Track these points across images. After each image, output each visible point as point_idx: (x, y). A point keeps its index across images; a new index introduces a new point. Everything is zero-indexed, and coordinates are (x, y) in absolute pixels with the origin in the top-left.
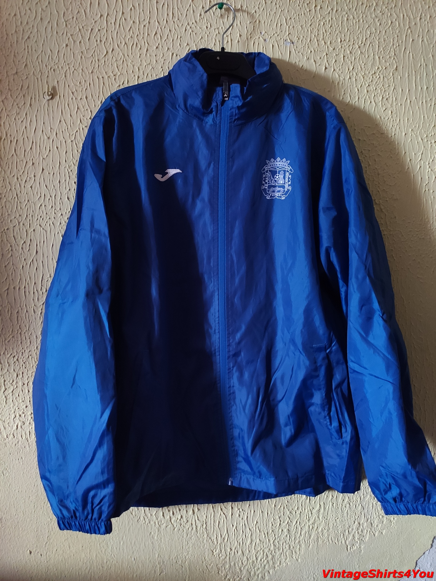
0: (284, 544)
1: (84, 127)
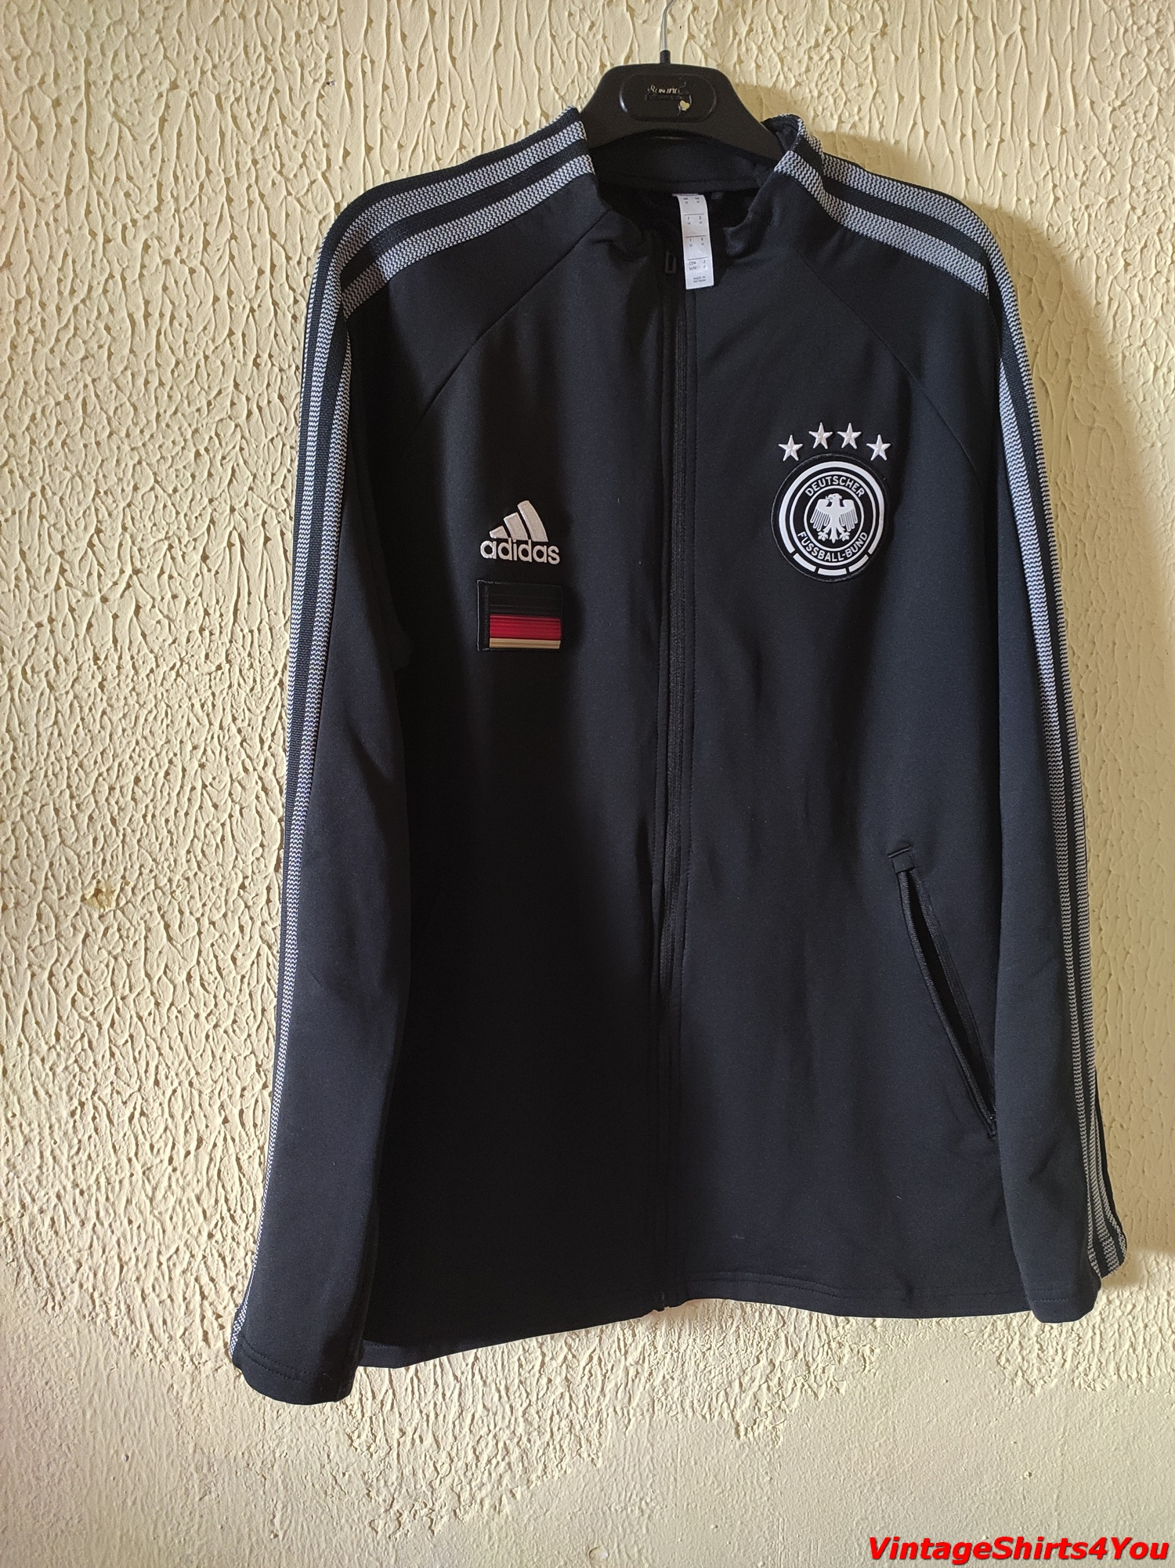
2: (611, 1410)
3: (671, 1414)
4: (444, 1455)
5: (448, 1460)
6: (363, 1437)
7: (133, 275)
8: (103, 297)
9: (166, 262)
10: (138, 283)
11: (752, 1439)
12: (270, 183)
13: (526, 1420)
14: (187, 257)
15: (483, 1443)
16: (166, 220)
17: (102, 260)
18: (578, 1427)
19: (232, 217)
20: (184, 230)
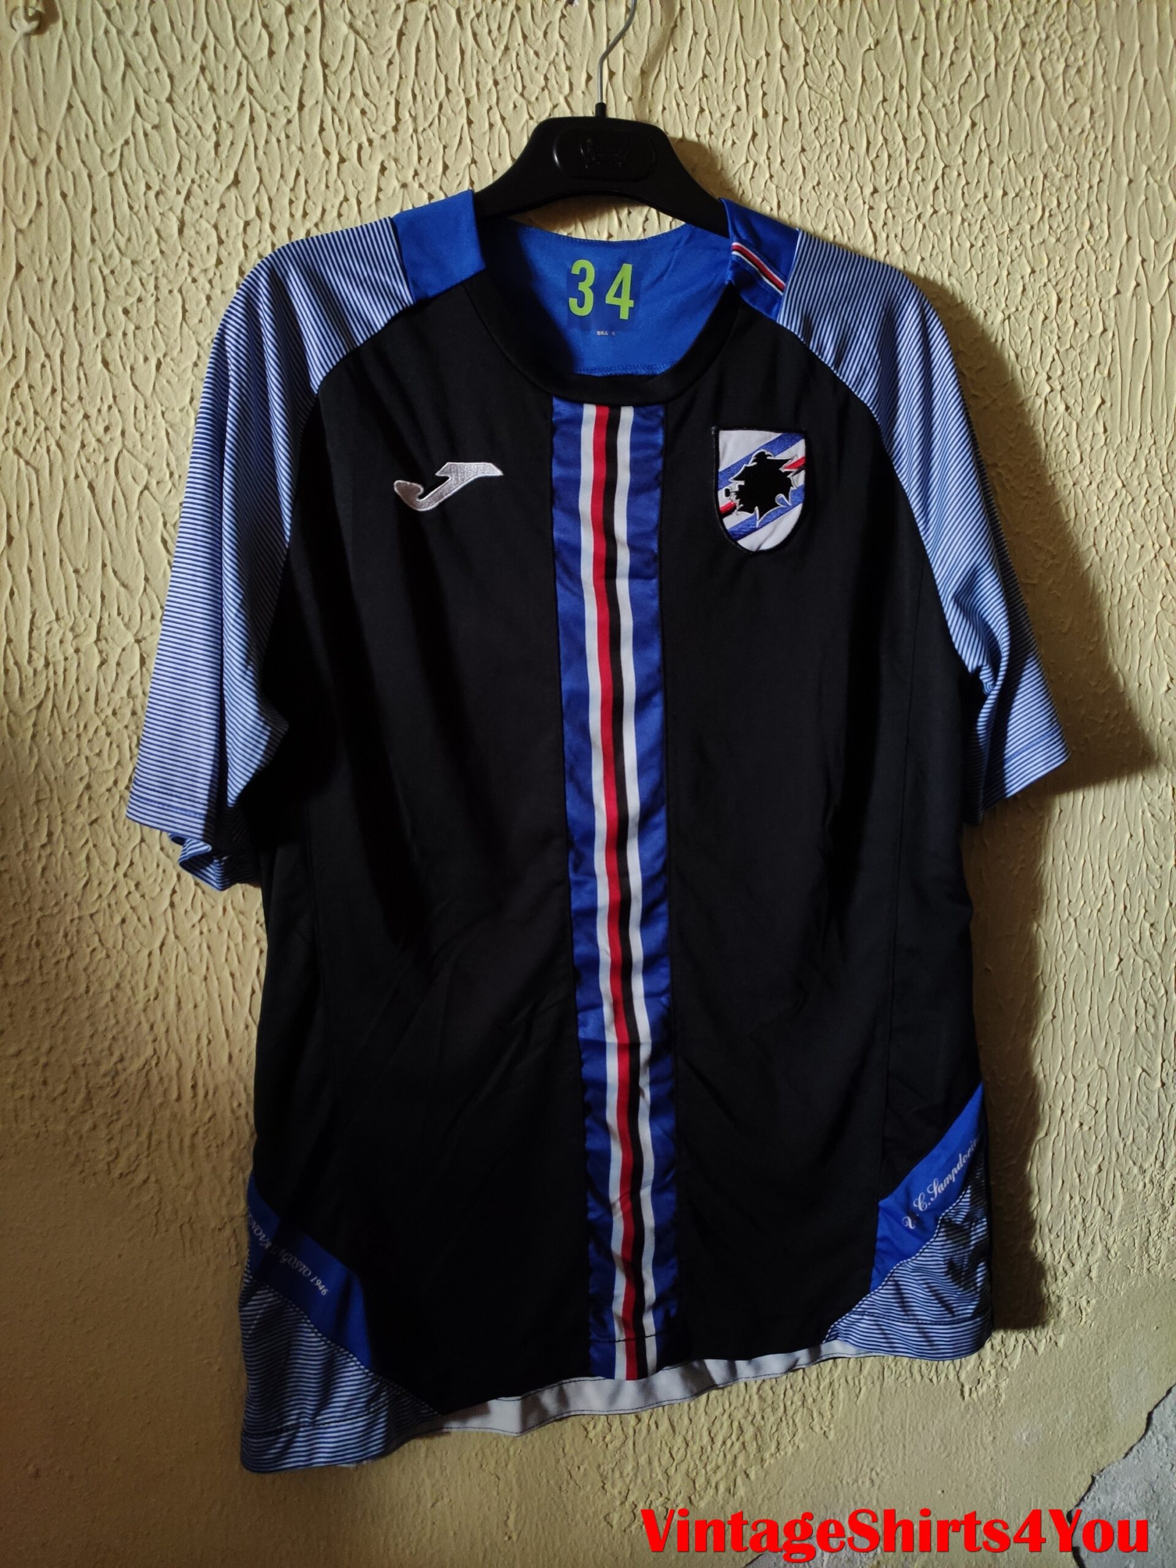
0: (790, 1393)
1: (149, 127)
2: (843, 1380)
3: (901, 1379)
4: (679, 1440)
5: (684, 1445)
6: (599, 1427)
7: (369, 198)
8: (337, 221)
9: (404, 186)
10: (374, 207)
11: (976, 1399)
12: (512, 106)
13: (760, 1397)
14: (426, 181)
15: (718, 1424)
16: (404, 141)
17: (336, 181)
18: (810, 1400)
19: (472, 141)
20: (422, 151)
